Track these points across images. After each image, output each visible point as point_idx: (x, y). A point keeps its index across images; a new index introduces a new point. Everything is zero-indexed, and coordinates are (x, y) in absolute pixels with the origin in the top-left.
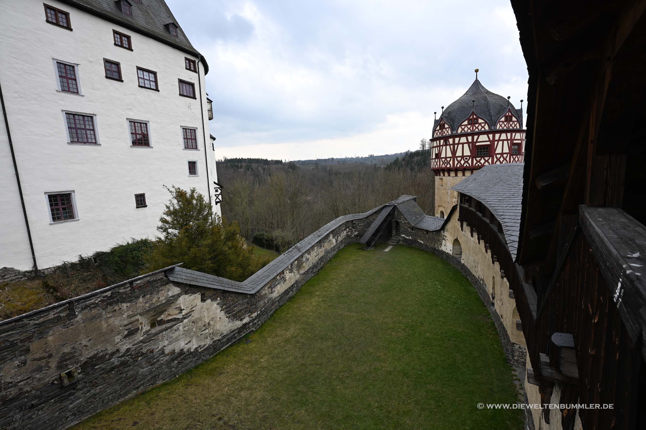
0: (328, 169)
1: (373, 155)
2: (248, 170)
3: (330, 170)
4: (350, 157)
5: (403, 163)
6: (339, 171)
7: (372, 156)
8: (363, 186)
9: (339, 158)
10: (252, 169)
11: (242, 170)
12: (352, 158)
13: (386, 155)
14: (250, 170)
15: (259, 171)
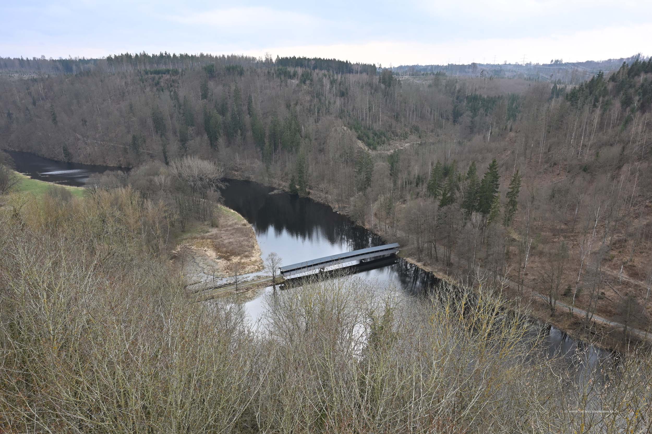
0: (458, 87)
1: (561, 61)
2: (304, 83)
3: (459, 91)
4: (513, 63)
5: (610, 86)
6: (478, 93)
7: (557, 64)
8: (511, 130)
9: (492, 63)
10: (312, 80)
11: (295, 82)
12: (517, 66)
13: (588, 62)
14: (308, 82)
15: (322, 86)
